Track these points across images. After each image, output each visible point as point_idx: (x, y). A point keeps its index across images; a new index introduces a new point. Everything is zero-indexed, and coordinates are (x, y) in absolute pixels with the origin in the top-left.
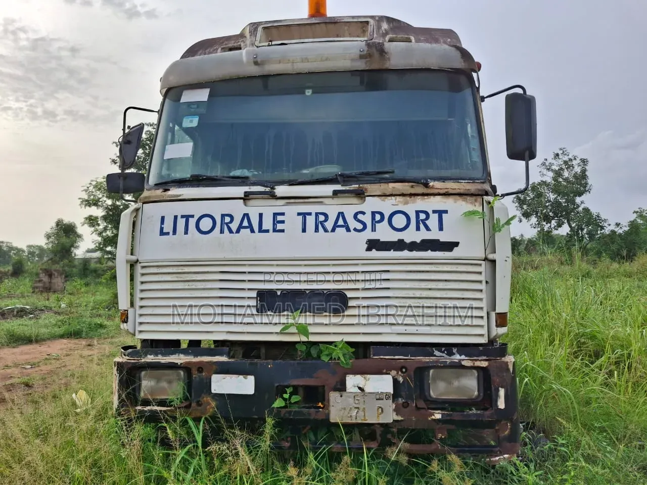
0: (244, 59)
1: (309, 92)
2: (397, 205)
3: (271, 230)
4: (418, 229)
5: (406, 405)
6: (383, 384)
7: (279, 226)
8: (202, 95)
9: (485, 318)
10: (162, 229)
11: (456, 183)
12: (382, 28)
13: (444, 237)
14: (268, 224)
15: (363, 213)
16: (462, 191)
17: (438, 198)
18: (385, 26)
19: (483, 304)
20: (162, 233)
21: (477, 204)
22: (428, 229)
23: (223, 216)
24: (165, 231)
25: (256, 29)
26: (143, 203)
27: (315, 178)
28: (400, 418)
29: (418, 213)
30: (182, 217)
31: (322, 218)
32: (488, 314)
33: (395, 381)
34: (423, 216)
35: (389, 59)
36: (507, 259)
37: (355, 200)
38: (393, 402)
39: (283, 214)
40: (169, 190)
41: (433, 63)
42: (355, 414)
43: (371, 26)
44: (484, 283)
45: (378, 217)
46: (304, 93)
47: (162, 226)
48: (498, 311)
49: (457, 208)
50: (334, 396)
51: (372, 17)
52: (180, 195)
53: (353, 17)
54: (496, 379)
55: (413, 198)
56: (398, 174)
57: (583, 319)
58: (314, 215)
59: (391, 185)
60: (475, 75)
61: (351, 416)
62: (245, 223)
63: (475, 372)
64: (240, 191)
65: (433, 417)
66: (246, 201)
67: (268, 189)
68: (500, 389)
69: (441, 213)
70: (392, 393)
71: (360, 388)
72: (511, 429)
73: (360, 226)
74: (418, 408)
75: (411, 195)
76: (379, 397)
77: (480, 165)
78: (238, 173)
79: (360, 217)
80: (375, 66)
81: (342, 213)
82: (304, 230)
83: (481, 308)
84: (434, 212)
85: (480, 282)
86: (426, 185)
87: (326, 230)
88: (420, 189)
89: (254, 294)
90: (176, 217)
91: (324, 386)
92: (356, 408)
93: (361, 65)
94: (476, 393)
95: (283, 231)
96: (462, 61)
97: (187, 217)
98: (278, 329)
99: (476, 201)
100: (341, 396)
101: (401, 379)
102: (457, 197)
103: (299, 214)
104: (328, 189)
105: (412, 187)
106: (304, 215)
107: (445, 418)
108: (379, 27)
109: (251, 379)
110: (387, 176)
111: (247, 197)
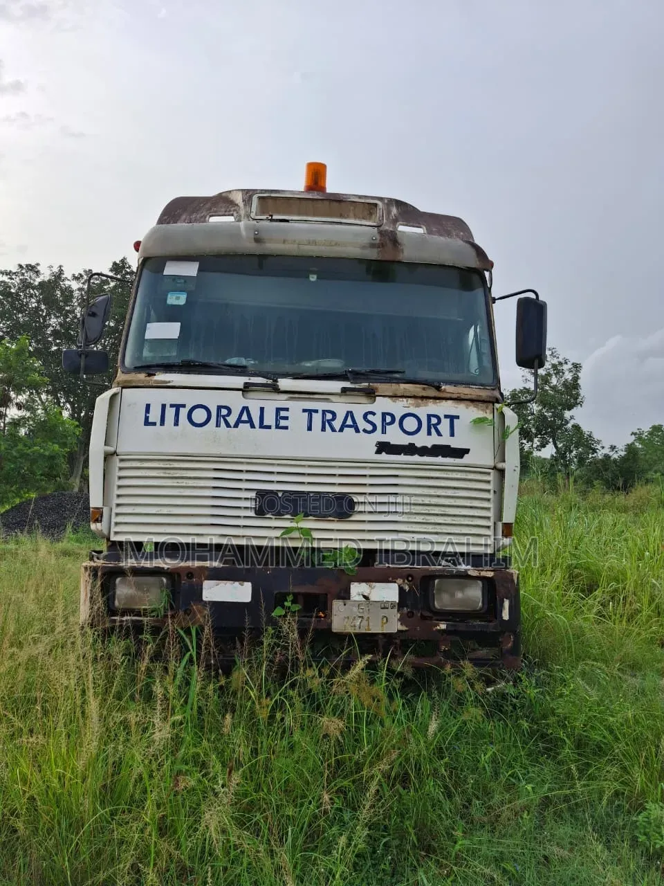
0: (244, 233)
1: (313, 278)
2: (409, 407)
3: (273, 427)
4: (429, 433)
5: (410, 615)
6: (388, 592)
7: (283, 423)
8: (191, 270)
9: (492, 528)
10: (147, 418)
11: (468, 389)
12: (393, 214)
13: (455, 443)
14: (270, 419)
15: (374, 414)
16: (473, 397)
17: (450, 402)
18: (394, 211)
19: (490, 514)
20: (147, 423)
21: (488, 411)
22: (439, 434)
23: (219, 408)
24: (150, 420)
25: (250, 198)
26: (123, 388)
27: (320, 373)
28: (404, 628)
29: (429, 417)
30: (172, 406)
31: (329, 416)
32: (495, 523)
33: (401, 589)
34: (434, 421)
35: (402, 250)
36: (516, 469)
37: (364, 400)
38: (398, 611)
39: (287, 409)
40: (155, 375)
41: (447, 258)
42: (359, 623)
43: (380, 209)
44: (492, 492)
45: (388, 419)
46: (308, 277)
47: (148, 415)
48: (505, 521)
49: (468, 413)
50: (337, 605)
51: (381, 199)
52: (169, 382)
53: (360, 197)
54: (501, 590)
55: (424, 401)
56: (409, 374)
57: (576, 549)
58: (320, 413)
59: (403, 386)
60: (487, 274)
61: (355, 626)
62: (245, 417)
63: (480, 583)
64: (239, 381)
65: (438, 628)
66: (245, 393)
67: (270, 382)
68: (505, 600)
69: (452, 418)
70: (397, 601)
71: (364, 597)
72: (514, 641)
73: (370, 428)
74: (423, 618)
75: (423, 398)
76: (384, 606)
77: (490, 371)
78: (234, 361)
79: (370, 417)
80: (388, 257)
81: (351, 412)
82: (310, 428)
83: (488, 518)
84: (446, 416)
85: (488, 491)
86: (438, 388)
87: (333, 430)
88: (432, 392)
89: (253, 495)
90: (164, 406)
91: (326, 594)
92: (360, 617)
93: (373, 254)
94: (480, 604)
95: (286, 428)
96: (477, 259)
97: (178, 407)
98: (278, 533)
99: (487, 408)
100: (345, 605)
101: (407, 588)
102: (468, 403)
103: (304, 411)
104: (336, 386)
105: (424, 389)
106: (310, 412)
107: (450, 629)
108: (389, 212)
109: (248, 586)
110: (397, 376)
111: (247, 389)
